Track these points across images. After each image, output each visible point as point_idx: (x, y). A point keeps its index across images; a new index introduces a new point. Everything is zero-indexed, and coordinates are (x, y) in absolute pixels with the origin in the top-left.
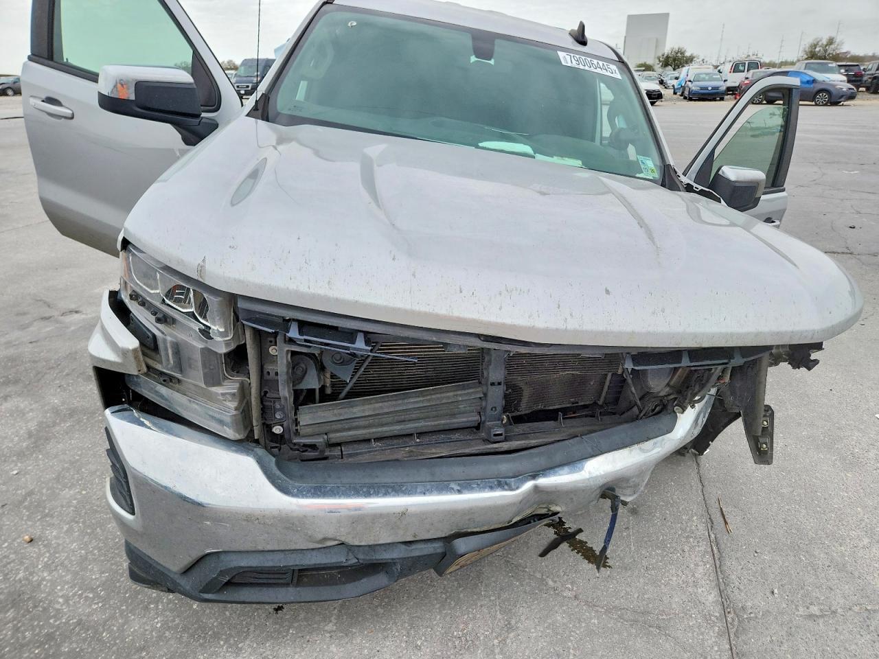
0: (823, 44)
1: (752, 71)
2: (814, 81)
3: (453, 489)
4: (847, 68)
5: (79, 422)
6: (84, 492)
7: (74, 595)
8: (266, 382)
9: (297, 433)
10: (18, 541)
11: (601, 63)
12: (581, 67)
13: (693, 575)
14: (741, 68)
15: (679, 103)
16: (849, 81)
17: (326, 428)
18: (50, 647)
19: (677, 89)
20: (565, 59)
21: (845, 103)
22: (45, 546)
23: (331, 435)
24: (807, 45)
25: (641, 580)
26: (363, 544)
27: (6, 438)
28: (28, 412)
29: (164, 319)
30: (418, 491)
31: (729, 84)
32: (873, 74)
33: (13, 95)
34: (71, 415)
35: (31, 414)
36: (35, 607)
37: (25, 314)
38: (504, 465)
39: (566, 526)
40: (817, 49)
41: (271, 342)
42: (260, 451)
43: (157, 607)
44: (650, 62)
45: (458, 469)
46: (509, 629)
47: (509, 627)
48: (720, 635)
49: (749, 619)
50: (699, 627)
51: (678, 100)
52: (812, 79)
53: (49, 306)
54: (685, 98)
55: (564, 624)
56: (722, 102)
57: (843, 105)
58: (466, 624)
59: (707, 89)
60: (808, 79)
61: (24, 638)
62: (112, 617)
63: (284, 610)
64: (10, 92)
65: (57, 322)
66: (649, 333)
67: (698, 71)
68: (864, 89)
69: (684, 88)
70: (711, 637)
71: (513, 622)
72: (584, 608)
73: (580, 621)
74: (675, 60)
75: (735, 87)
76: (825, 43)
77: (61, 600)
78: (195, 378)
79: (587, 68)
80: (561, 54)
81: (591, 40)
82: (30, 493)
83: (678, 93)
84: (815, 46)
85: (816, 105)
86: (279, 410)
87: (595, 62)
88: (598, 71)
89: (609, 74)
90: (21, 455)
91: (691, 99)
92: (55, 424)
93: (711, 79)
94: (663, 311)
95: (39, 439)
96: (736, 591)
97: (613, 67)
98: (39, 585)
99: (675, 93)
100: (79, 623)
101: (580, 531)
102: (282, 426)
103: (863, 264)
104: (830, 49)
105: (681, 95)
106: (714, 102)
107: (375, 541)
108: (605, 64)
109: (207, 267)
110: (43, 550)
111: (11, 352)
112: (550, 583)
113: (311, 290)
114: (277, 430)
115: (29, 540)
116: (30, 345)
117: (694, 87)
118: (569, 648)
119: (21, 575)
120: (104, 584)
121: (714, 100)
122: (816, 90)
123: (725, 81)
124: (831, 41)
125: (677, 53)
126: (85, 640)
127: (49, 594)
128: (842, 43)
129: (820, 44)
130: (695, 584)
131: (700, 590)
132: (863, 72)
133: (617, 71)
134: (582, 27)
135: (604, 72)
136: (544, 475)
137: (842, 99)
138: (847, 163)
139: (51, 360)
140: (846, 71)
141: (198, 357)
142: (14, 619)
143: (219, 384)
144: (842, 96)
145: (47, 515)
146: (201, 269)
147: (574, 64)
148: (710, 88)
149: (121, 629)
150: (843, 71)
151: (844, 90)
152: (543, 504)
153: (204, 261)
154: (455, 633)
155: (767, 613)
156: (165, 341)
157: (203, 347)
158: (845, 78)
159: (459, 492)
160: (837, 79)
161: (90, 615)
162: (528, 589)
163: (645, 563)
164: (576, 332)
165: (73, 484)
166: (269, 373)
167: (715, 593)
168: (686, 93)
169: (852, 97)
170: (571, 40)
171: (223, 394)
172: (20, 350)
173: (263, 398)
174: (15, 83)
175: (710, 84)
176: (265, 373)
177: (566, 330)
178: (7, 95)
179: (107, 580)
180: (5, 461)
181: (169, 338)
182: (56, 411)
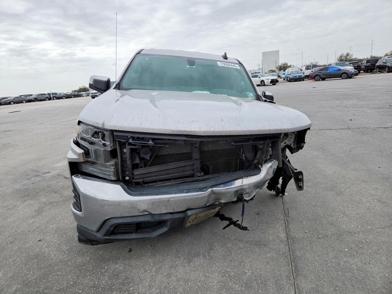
0: (344, 56)
1: (314, 69)
2: (340, 70)
3: (185, 192)
4: (354, 64)
5: (53, 205)
6: (57, 225)
7: (57, 254)
8: (123, 161)
9: (133, 178)
10: (35, 241)
11: (233, 64)
12: (225, 66)
13: (278, 230)
14: (310, 68)
15: (286, 83)
16: (355, 69)
17: (143, 176)
18: (50, 268)
19: (285, 78)
20: (219, 64)
21: (354, 77)
22: (45, 242)
23: (145, 179)
24: (339, 57)
25: (259, 233)
26: (157, 213)
27: (26, 212)
28: (34, 204)
29: (92, 143)
30: (173, 193)
31: (306, 74)
32: (365, 65)
33: (13, 104)
34: (50, 204)
35: (35, 205)
36: (44, 258)
37: (29, 175)
38: (201, 185)
39: (233, 220)
40: (343, 58)
41: (124, 147)
42: (122, 184)
43: (87, 254)
44: (274, 69)
45: (186, 186)
46: (211, 250)
47: (211, 249)
48: (286, 245)
49: (296, 240)
50: (278, 244)
51: (285, 82)
52: (338, 69)
53: (38, 172)
54: (288, 81)
55: (231, 247)
56: (304, 81)
57: (354, 78)
58: (196, 250)
59: (296, 77)
60: (337, 69)
61: (41, 267)
62: (72, 258)
63: (132, 251)
64: (12, 103)
65: (42, 176)
66: (235, 131)
67: (291, 71)
68: (363, 71)
69: (287, 77)
70: (282, 246)
71: (213, 248)
72: (238, 242)
73: (236, 246)
74: (284, 67)
75: (308, 75)
76: (345, 55)
77: (53, 255)
78: (101, 161)
79: (227, 66)
80: (218, 63)
81: (229, 58)
82: (39, 227)
83: (286, 80)
84: (342, 57)
85: (342, 79)
86: (128, 171)
87: (231, 64)
88: (232, 67)
89: (235, 68)
90: (33, 217)
91: (290, 81)
92: (44, 207)
93: (298, 73)
94: (239, 124)
95: (39, 212)
96: (292, 233)
97: (237, 65)
98: (44, 252)
99: (284, 80)
100: (60, 261)
101: (238, 221)
102: (128, 176)
103: (354, 132)
104: (348, 57)
105: (287, 80)
106: (300, 82)
107: (161, 212)
108: (234, 65)
109: (105, 123)
110: (44, 242)
111: (25, 187)
112: (226, 236)
113: (136, 126)
114: (127, 178)
115: (39, 240)
116: (32, 184)
117: (291, 76)
118: (232, 253)
119: (38, 250)
120: (67, 250)
121: (300, 81)
122: (341, 73)
123: (303, 73)
124: (348, 55)
125: (284, 65)
126: (62, 265)
127: (48, 254)
128: (352, 55)
129: (343, 56)
130: (278, 232)
131: (279, 234)
132: (361, 65)
133: (238, 66)
134: (226, 54)
135: (234, 67)
136: (215, 187)
137: (353, 76)
138: (352, 98)
139: (41, 188)
140: (353, 65)
141: (102, 153)
142: (37, 262)
143: (108, 162)
144: (352, 75)
145: (45, 233)
146: (103, 124)
147: (223, 65)
148: (298, 76)
149: (75, 261)
150: (352, 65)
151: (353, 72)
152: (217, 200)
153: (104, 122)
154: (192, 252)
155: (302, 238)
156: (91, 150)
157: (104, 149)
158: (353, 68)
159: (187, 193)
160: (350, 68)
161: (63, 258)
162: (218, 238)
163: (261, 228)
164: (213, 132)
165: (53, 224)
166: (124, 158)
167: (285, 234)
168: (288, 79)
169: (356, 75)
170: (222, 58)
171: (110, 165)
172: (28, 186)
173: (122, 166)
174: (14, 99)
175: (297, 75)
176: (123, 158)
177: (210, 131)
178: (11, 104)
179: (68, 249)
180: (27, 219)
181: (92, 149)
182: (44, 203)
